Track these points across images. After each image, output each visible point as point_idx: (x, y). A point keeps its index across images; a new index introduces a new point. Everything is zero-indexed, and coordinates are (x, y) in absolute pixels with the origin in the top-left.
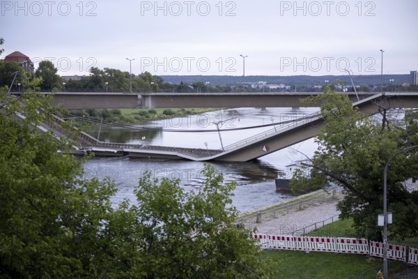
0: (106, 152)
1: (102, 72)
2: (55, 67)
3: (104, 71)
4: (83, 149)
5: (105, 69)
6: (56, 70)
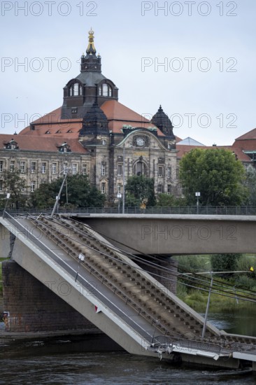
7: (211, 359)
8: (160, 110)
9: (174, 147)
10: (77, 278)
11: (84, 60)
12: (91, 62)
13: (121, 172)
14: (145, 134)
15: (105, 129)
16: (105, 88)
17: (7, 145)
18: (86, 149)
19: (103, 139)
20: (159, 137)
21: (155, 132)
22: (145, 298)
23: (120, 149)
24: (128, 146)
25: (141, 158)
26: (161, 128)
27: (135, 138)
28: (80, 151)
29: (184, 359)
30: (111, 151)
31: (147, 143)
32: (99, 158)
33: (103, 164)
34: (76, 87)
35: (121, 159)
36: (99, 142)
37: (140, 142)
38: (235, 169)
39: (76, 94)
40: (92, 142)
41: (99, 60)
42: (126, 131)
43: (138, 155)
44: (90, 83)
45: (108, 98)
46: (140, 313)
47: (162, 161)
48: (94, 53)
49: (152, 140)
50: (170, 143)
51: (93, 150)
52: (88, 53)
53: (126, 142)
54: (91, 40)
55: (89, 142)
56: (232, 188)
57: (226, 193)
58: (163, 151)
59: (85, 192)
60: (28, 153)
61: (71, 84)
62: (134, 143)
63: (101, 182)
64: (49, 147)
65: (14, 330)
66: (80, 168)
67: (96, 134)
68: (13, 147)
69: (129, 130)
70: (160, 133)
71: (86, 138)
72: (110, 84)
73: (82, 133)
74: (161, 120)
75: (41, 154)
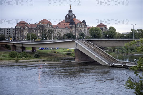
0: (119, 65)
1: (135, 31)
2: (115, 29)
3: (137, 30)
4: (109, 64)
5: (137, 29)
6: (115, 30)
7: (122, 66)
8: (84, 20)
9: (86, 27)
10: (92, 51)
11: (69, 11)
12: (70, 11)
13: (77, 32)
14: (81, 25)
15: (74, 24)
16: (73, 16)
17: (56, 27)
18: (71, 28)
19: (74, 26)
20: (84, 25)
21: (83, 24)
22: (104, 55)
23: (77, 27)
24: (78, 27)
25: (81, 29)
26: (84, 23)
27: (80, 25)
28: (69, 28)
29: (114, 66)
30: (75, 28)
31: (82, 26)
32: (73, 29)
33: (74, 30)
34: (68, 16)
35: (77, 29)
36: (73, 26)
37: (80, 26)
38: (100, 31)
39: (68, 17)
40: (72, 26)
41: (72, 11)
42: (78, 24)
43: (80, 29)
44: (71, 15)
45: (74, 18)
46: (104, 58)
47: (84, 30)
48: (71, 9)
49: (83, 26)
50: (86, 26)
51: (72, 28)
52: (70, 9)
53: (78, 26)
54: (70, 7)
55: (71, 26)
56: (100, 35)
57: (99, 36)
58: (85, 28)
59: (72, 36)
60: (60, 28)
61: (67, 15)
62: (79, 26)
63: (74, 34)
64: (64, 27)
65: (77, 61)
66: (70, 31)
67: (72, 25)
68: (58, 27)
69: (79, 24)
70: (84, 24)
71: (70, 25)
72: (74, 15)
73: (70, 24)
74: (84, 22)
75: (63, 29)
